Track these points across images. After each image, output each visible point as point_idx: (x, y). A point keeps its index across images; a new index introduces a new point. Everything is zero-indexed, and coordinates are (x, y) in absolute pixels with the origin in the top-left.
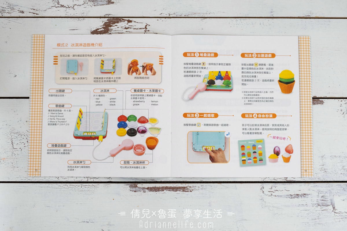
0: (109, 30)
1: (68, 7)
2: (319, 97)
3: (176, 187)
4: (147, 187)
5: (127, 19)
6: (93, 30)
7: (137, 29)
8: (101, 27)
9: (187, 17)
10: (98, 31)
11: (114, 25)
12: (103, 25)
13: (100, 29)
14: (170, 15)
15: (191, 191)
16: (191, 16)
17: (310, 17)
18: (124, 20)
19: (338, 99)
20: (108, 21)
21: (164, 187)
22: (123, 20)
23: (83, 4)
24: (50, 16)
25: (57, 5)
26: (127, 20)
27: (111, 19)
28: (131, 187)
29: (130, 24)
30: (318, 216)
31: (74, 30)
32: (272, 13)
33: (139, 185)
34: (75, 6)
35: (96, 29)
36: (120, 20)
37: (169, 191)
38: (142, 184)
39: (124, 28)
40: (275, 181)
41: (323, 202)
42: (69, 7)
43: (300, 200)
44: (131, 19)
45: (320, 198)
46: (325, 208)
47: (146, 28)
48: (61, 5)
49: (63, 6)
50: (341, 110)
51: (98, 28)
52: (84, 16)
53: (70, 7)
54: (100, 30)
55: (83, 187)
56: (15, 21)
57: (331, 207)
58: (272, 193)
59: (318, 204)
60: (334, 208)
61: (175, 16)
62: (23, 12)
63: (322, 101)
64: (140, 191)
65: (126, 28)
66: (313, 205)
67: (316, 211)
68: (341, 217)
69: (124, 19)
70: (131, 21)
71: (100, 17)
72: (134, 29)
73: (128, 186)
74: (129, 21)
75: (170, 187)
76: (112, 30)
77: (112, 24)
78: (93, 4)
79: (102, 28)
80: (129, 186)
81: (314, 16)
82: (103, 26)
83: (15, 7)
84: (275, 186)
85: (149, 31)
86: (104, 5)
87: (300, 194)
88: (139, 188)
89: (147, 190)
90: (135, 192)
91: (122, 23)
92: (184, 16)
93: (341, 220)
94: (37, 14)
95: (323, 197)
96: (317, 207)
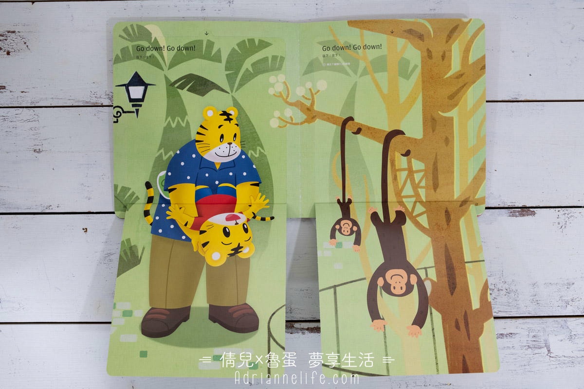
2: (530, 206)
4: (306, 327)
17: (518, 100)
19: (555, 209)
30: (528, 361)
33: (297, 325)
38: (300, 323)
41: (534, 343)
43: (505, 341)
45: (531, 339)
46: (537, 351)
50: (559, 224)
57: (545, 350)
59: (528, 346)
60: (549, 351)
63: (534, 211)
64: (298, 333)
66: (522, 347)
67: (526, 355)
68: (558, 362)
81: (523, 99)
87: (505, 334)
88: (297, 329)
89: (306, 331)
90: (291, 333)
93: (558, 366)
95: (534, 336)
96: (527, 349)
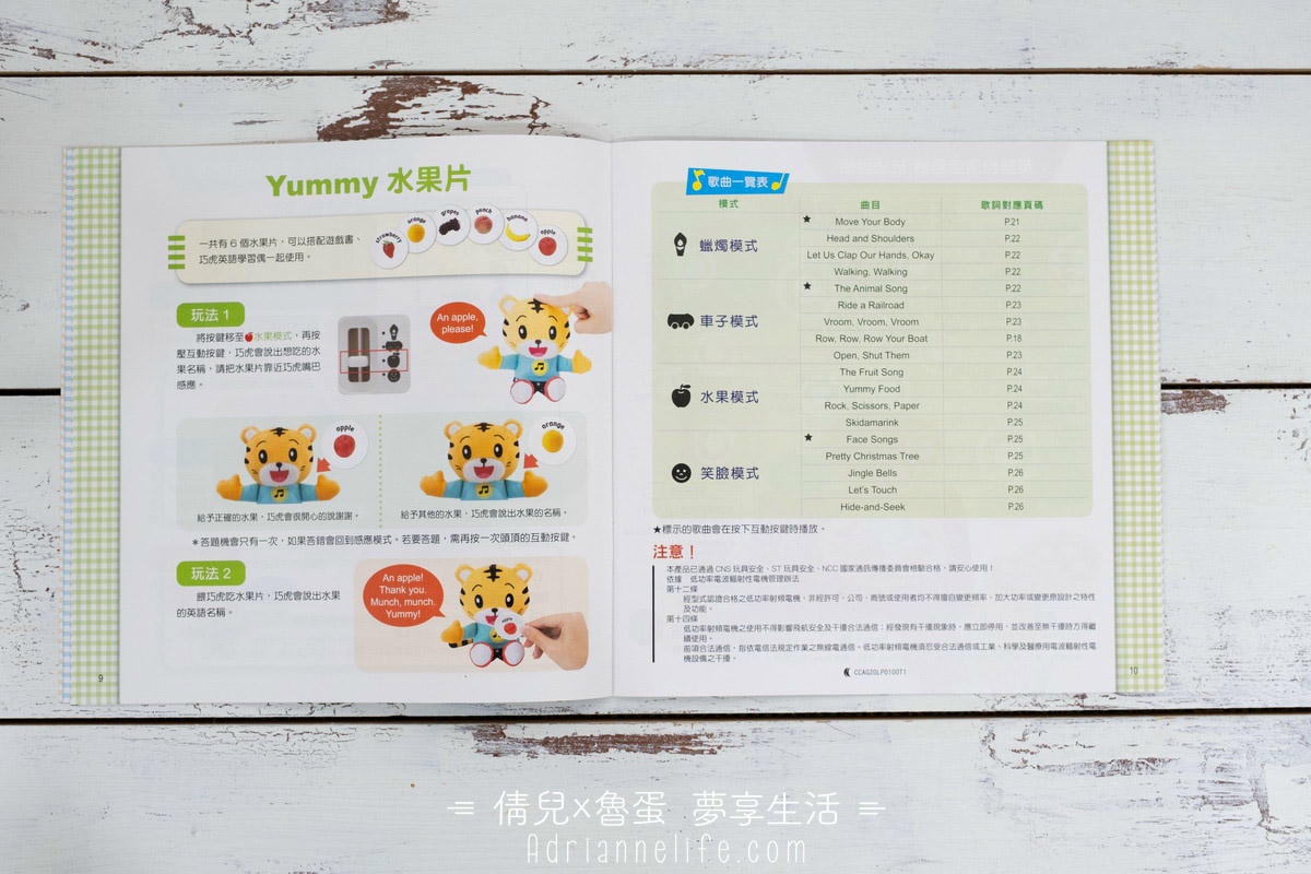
0: (391, 123)
1: (227, 32)
2: (1210, 382)
3: (655, 736)
4: (541, 737)
5: (461, 79)
6: (326, 123)
7: (501, 118)
8: (358, 113)
9: (696, 69)
10: (346, 126)
11: (408, 104)
12: (366, 104)
13: (356, 118)
14: (627, 62)
15: (712, 752)
16: (712, 68)
17: (1175, 67)
18: (448, 83)
19: (1283, 391)
20: (384, 89)
21: (608, 736)
22: (444, 82)
23: (287, 23)
24: (159, 70)
25: (185, 27)
26: (461, 85)
27: (396, 80)
28: (479, 736)
29: (471, 99)
30: (1203, 843)
31: (252, 122)
32: (1028, 55)
33: (512, 730)
34: (256, 30)
35: (340, 118)
36: (432, 83)
37: (628, 750)
38: (522, 725)
39: (448, 115)
40: (1038, 709)
41: (1221, 788)
42: (234, 35)
43: (1135, 783)
44: (473, 80)
45: (1211, 776)
46: (1229, 812)
47: (535, 116)
48: (200, 25)
49: (209, 28)
50: (1295, 434)
51: (347, 115)
52: (291, 69)
53: (235, 33)
54: (353, 124)
55: (293, 739)
56: (21, 89)
57: (1252, 810)
58: (1027, 756)
59: (1203, 797)
60: (1264, 812)
61: (649, 67)
62: (50, 54)
63: (1222, 398)
64: (515, 753)
65: (456, 116)
66: (1185, 800)
67: (1196, 824)
68: (1293, 848)
69: (447, 78)
70: (474, 89)
71: (356, 74)
72: (486, 118)
73: (469, 734)
74: (469, 89)
75: (633, 736)
76: (402, 124)
77: (400, 99)
78: (327, 21)
79: (362, 116)
80: (474, 734)
81: (1191, 66)
82: (367, 109)
83: (18, 36)
84: (1040, 729)
85: (545, 125)
86: (367, 24)
87: (1135, 760)
88: (513, 740)
89: (541, 749)
90: (496, 755)
91: (439, 95)
92: (680, 67)
93: (1291, 857)
94: (105, 62)
95: (1221, 769)
96: (1198, 807)
